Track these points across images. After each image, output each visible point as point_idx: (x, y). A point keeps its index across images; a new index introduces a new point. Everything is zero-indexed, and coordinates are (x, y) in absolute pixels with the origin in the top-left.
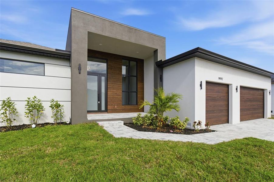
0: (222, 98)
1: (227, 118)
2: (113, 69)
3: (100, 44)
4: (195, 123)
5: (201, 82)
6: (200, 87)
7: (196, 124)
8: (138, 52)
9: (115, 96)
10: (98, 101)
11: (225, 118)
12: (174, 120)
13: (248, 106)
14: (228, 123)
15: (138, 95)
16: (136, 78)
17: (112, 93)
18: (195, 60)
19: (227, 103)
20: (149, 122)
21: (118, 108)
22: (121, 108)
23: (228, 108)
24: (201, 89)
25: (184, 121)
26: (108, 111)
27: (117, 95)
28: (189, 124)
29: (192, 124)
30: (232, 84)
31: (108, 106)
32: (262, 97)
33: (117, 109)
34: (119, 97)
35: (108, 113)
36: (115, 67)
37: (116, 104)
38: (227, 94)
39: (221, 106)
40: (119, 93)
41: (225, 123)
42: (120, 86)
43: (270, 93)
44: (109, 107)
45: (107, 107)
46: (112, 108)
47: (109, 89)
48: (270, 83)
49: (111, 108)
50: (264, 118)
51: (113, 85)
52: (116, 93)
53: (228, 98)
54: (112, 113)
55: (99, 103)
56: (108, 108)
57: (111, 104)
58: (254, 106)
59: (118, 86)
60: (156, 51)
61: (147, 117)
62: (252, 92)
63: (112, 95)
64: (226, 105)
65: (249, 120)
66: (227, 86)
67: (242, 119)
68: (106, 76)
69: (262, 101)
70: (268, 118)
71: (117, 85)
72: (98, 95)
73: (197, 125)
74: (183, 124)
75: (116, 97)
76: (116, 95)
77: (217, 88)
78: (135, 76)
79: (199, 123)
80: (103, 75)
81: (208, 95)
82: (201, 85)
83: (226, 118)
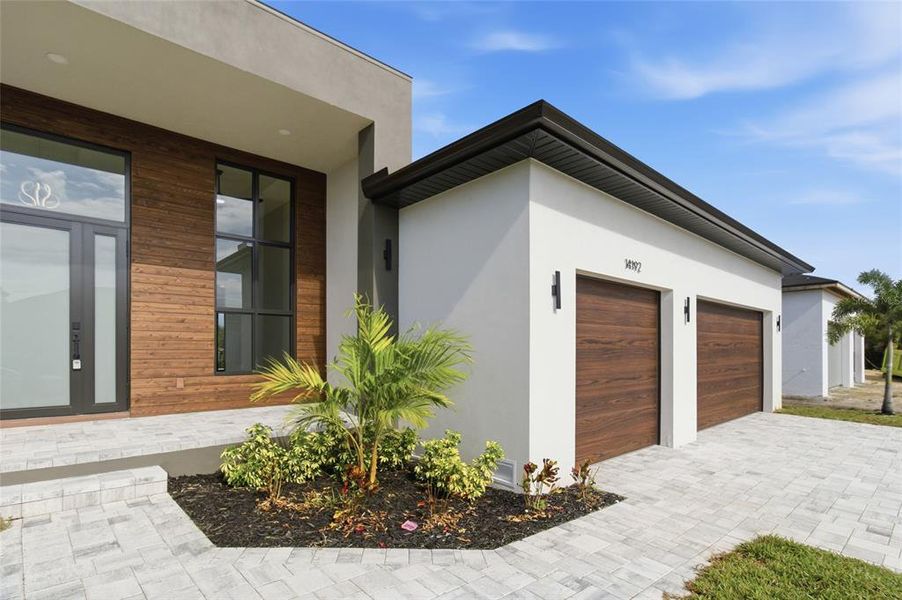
0: (637, 343)
1: (656, 422)
2: (162, 205)
3: (53, 57)
4: (530, 469)
5: (558, 273)
6: (551, 300)
7: (535, 475)
8: (284, 132)
9: (174, 334)
10: (74, 356)
11: (647, 426)
12: (436, 450)
13: (720, 371)
14: (659, 444)
15: (299, 330)
16: (288, 250)
17: (158, 316)
18: (529, 170)
19: (653, 364)
20: (315, 466)
21: (190, 390)
22: (210, 389)
23: (657, 386)
24: (558, 306)
25: (482, 457)
26: (133, 404)
27: (188, 329)
28: (505, 470)
29: (519, 474)
30: (671, 290)
31: (133, 383)
32: (757, 337)
33: (184, 397)
34: (197, 336)
35: (131, 416)
36: (172, 196)
37: (183, 373)
38: (655, 330)
39: (634, 379)
40: (198, 318)
41: (648, 444)
42: (204, 287)
43: (778, 324)
44: (138, 387)
45: (129, 388)
46: (161, 391)
47: (141, 298)
48: (780, 292)
49: (148, 392)
50: (762, 410)
51: (162, 279)
52: (181, 317)
53: (656, 343)
54: (157, 414)
55: (77, 365)
56: (133, 393)
57: (150, 372)
58: (736, 372)
59: (195, 286)
60: (366, 133)
61: (302, 442)
62: (730, 321)
63: (159, 325)
64: (650, 374)
65: (723, 421)
66: (655, 296)
67: (703, 423)
68: (123, 234)
69: (757, 350)
70: (774, 409)
71: (189, 282)
72: (75, 327)
73: (540, 478)
74: (474, 471)
75: (184, 335)
76: (182, 325)
77: (619, 305)
78: (283, 245)
79: (549, 472)
80: (104, 227)
81: (588, 336)
82: (556, 291)
83: (652, 423)
